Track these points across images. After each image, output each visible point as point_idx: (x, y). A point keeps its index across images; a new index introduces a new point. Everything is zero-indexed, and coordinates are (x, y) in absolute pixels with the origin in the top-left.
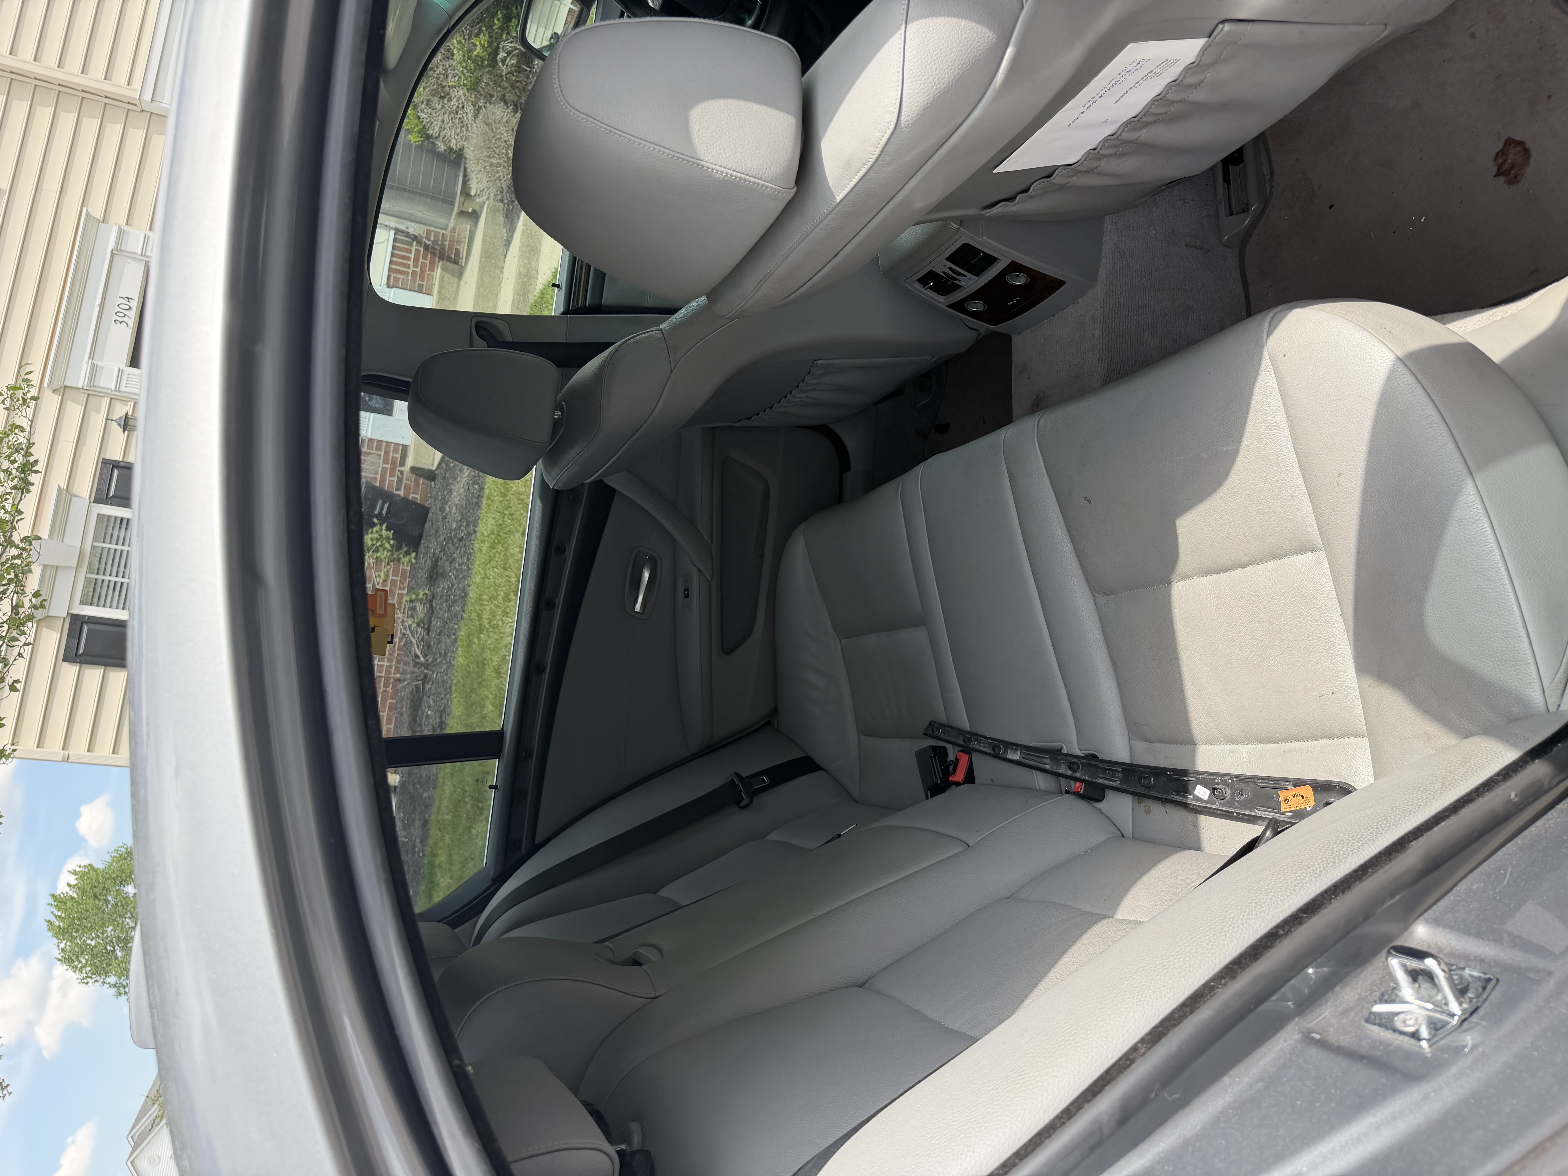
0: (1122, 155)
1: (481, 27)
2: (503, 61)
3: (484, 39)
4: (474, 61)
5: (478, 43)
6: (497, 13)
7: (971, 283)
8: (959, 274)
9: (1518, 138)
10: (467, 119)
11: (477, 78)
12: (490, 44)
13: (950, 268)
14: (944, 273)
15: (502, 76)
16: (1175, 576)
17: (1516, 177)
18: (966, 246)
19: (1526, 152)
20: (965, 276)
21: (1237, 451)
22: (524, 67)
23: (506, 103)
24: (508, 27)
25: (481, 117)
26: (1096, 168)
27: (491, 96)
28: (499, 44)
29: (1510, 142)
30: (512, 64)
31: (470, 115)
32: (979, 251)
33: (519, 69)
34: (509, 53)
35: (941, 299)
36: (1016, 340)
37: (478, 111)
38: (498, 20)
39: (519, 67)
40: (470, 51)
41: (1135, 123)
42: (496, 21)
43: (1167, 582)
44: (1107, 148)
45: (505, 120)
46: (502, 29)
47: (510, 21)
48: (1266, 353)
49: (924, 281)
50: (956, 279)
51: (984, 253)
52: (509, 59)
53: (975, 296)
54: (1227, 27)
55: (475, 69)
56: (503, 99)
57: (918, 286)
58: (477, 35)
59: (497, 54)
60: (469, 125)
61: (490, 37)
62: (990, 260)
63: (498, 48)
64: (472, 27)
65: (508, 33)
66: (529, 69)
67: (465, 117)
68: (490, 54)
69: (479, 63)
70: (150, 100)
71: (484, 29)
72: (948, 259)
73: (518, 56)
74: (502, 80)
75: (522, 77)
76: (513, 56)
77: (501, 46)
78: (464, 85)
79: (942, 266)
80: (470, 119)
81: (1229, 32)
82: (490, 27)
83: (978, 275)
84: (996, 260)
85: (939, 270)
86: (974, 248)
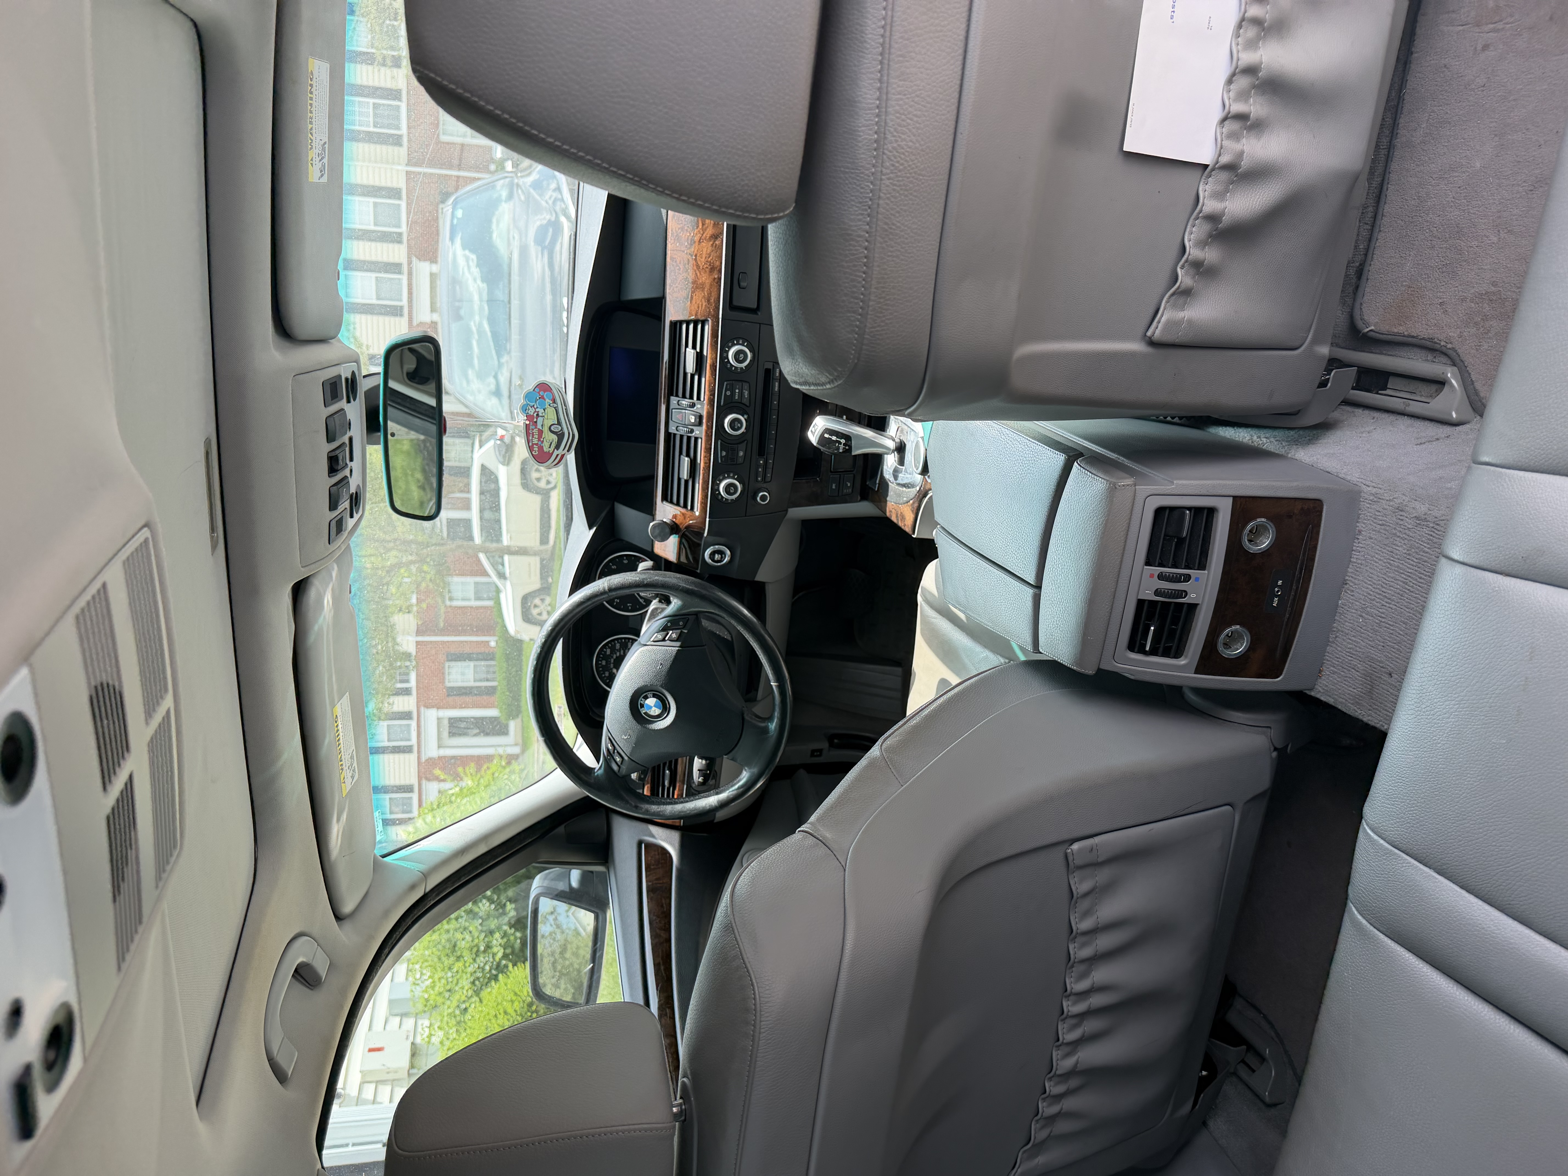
7: (1203, 590)
8: (1177, 580)
13: (1161, 577)
14: (1157, 593)
18: (1159, 514)
20: (1189, 578)
32: (1182, 512)
49: (1137, 640)
50: (1181, 595)
51: (1189, 509)
53: (1221, 616)
62: (1205, 521)
72: (1148, 563)
79: (1150, 583)
83: (1202, 566)
84: (1211, 512)
85: (1149, 595)
86: (1172, 509)
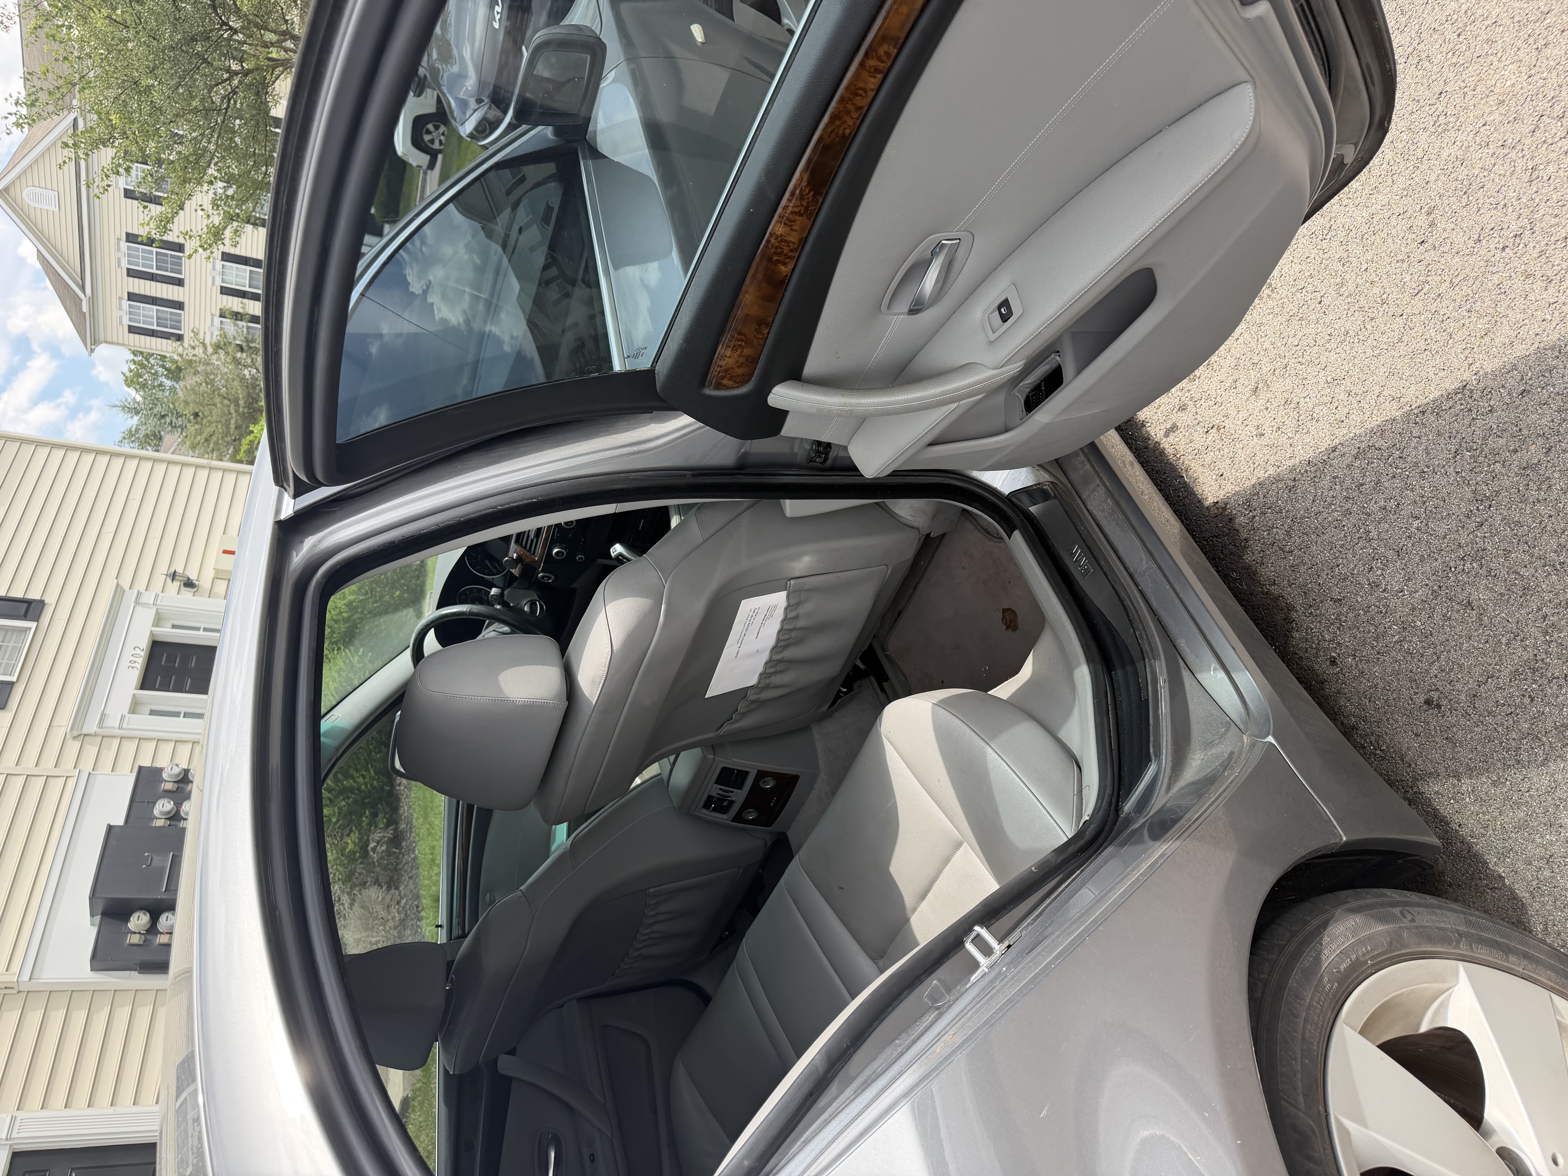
0: (781, 672)
1: (351, 828)
2: (374, 850)
3: (355, 836)
4: (348, 857)
5: (349, 841)
6: (365, 813)
7: (739, 796)
8: (727, 792)
9: (1007, 607)
10: (344, 909)
11: (351, 870)
12: (360, 840)
13: (720, 789)
14: (718, 794)
15: (374, 862)
16: (908, 912)
17: (1015, 626)
18: (724, 769)
19: (1014, 612)
20: (733, 792)
21: (895, 801)
22: (394, 850)
23: (380, 885)
24: (375, 822)
25: (356, 905)
26: (770, 683)
27: (365, 883)
28: (368, 837)
29: (1004, 611)
30: (383, 851)
31: (346, 905)
32: (734, 770)
33: (389, 853)
34: (378, 842)
35: (725, 817)
36: (789, 834)
37: (353, 901)
38: (367, 817)
39: (389, 852)
40: (344, 849)
41: (777, 648)
42: (364, 819)
43: (907, 920)
44: (769, 668)
45: (380, 899)
46: (370, 824)
47: (377, 816)
48: (883, 737)
49: (706, 806)
50: (728, 797)
51: (737, 770)
52: (379, 847)
53: (745, 806)
54: (792, 582)
55: (348, 863)
56: (377, 882)
57: (704, 811)
58: (348, 835)
59: (368, 845)
60: (347, 915)
61: (360, 833)
62: (744, 774)
63: (368, 840)
64: (343, 830)
65: (376, 827)
66: (398, 851)
67: (342, 908)
68: (361, 848)
69: (351, 858)
70: (28, 980)
71: (354, 828)
72: (716, 783)
73: (387, 843)
74: (375, 866)
75: (393, 859)
76: (383, 843)
77: (370, 838)
78: (339, 879)
79: (716, 790)
80: (347, 908)
81: (794, 584)
82: (359, 826)
83: (740, 788)
84: (747, 773)
85: (714, 794)
86: (729, 769)
